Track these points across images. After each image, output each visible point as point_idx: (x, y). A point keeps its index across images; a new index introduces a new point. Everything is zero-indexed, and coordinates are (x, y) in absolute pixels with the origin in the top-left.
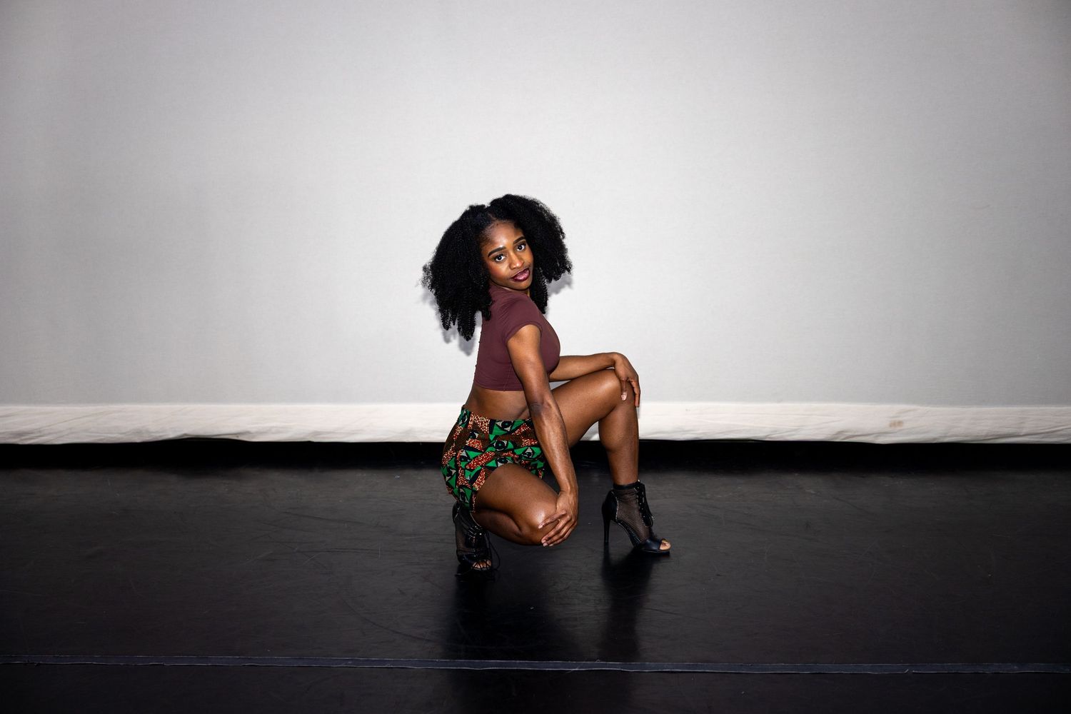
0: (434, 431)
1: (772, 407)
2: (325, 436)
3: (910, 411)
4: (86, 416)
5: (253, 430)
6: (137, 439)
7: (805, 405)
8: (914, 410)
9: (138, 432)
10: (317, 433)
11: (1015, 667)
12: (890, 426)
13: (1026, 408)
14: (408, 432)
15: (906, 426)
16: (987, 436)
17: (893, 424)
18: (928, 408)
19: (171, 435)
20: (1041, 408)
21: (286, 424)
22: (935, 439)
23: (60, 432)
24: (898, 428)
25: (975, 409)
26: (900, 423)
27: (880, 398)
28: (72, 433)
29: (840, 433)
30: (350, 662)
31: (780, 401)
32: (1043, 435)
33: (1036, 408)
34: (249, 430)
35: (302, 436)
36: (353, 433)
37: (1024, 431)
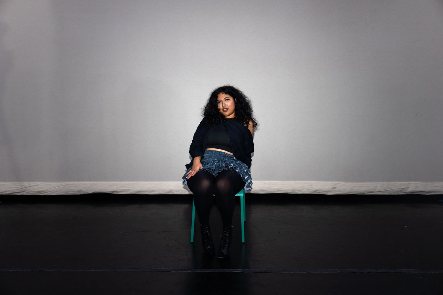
0: (180, 191)
1: (292, 182)
2: (143, 192)
3: (338, 184)
4: (61, 186)
5: (118, 190)
6: (79, 194)
7: (304, 182)
8: (340, 184)
9: (79, 191)
10: (139, 191)
11: (375, 270)
12: (332, 189)
13: (377, 183)
14: (170, 191)
15: (337, 189)
16: (364, 192)
17: (333, 188)
18: (345, 183)
19: (90, 192)
20: (382, 183)
21: (130, 188)
22: (347, 193)
23: (53, 191)
24: (335, 190)
25: (360, 183)
26: (335, 188)
27: (328, 180)
28: (57, 191)
29: (315, 191)
30: (150, 270)
31: (295, 180)
32: (383, 192)
33: (380, 183)
34: (117, 190)
35: (135, 192)
36: (152, 191)
37: (376, 190)
